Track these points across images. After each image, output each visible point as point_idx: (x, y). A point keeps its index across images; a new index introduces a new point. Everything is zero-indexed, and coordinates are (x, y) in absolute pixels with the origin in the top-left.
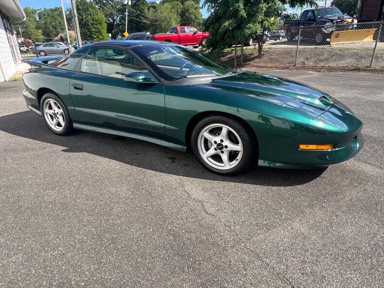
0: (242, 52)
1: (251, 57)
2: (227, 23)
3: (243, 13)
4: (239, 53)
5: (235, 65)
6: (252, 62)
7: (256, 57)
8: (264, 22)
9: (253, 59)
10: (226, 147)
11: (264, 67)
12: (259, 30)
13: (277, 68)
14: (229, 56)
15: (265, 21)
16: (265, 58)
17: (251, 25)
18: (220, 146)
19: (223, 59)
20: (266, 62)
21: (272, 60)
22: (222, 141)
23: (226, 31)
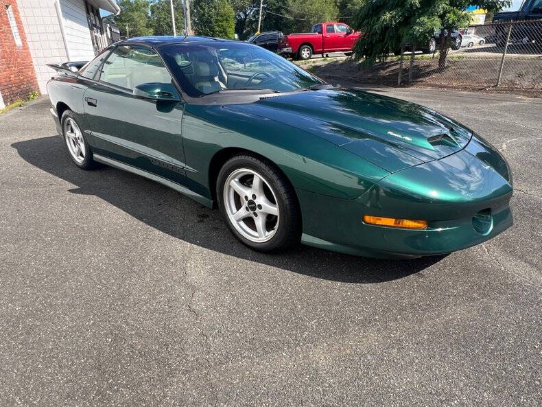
0: (412, 62)
1: (427, 70)
2: (389, 15)
4: (406, 64)
5: (399, 82)
6: (427, 79)
7: (434, 71)
8: (448, 15)
9: (429, 74)
10: (260, 207)
11: (444, 87)
12: (437, 26)
13: (465, 89)
14: (394, 68)
15: (449, 12)
16: (448, 73)
17: (424, 19)
18: (252, 206)
19: (383, 73)
20: (449, 78)
21: (459, 77)
22: (254, 196)
23: (386, 28)
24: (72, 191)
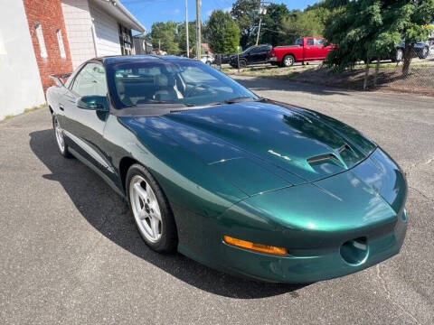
0: (377, 69)
1: (391, 77)
2: (353, 32)
3: (378, 18)
4: (372, 71)
5: (365, 86)
6: (391, 85)
7: (397, 78)
8: (408, 30)
9: (392, 80)
10: (153, 211)
11: (406, 91)
12: (398, 40)
13: (426, 94)
14: (361, 74)
15: (410, 28)
16: (412, 79)
17: (386, 34)
18: (148, 209)
19: (352, 78)
20: (412, 84)
21: (421, 82)
22: (148, 201)
23: (352, 43)
24: (46, 176)
